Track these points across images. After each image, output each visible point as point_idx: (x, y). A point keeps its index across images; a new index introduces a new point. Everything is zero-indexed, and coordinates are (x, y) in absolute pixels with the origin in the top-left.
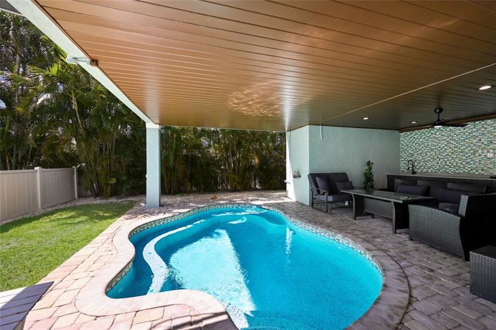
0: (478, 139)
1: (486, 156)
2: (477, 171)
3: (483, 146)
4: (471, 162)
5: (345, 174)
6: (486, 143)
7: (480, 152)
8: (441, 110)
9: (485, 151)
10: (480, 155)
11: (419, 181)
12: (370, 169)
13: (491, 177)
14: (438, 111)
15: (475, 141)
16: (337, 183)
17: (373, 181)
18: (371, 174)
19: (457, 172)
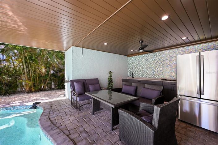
0: (157, 61)
1: (160, 69)
2: (156, 76)
3: (159, 64)
4: (155, 72)
5: (98, 79)
6: (160, 63)
7: (158, 67)
8: (142, 42)
9: (160, 67)
10: (157, 69)
11: (133, 83)
12: (111, 76)
13: (162, 80)
14: (141, 42)
15: (156, 62)
16: (90, 86)
17: (112, 83)
18: (111, 79)
19: (149, 77)
